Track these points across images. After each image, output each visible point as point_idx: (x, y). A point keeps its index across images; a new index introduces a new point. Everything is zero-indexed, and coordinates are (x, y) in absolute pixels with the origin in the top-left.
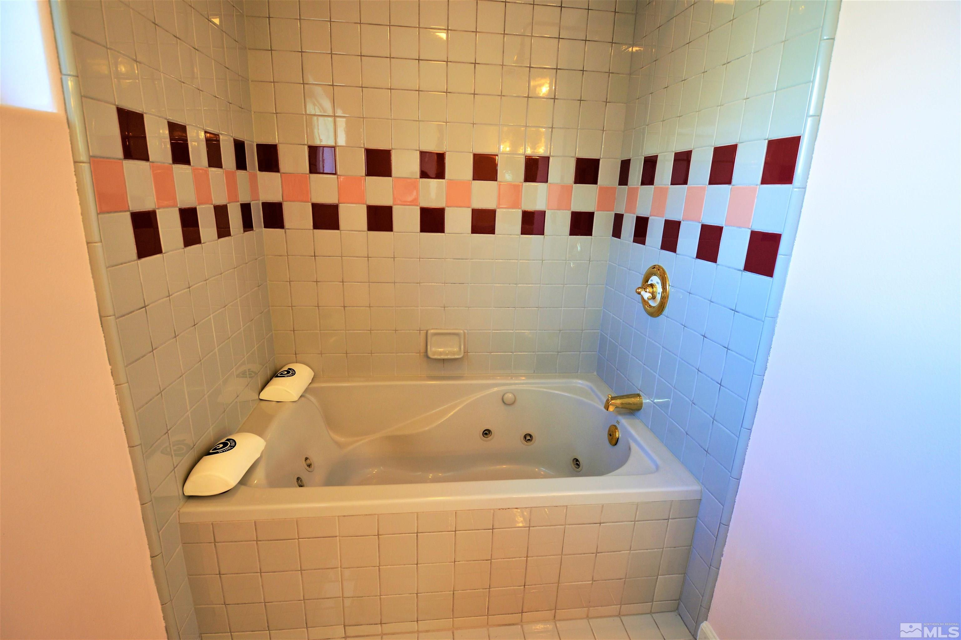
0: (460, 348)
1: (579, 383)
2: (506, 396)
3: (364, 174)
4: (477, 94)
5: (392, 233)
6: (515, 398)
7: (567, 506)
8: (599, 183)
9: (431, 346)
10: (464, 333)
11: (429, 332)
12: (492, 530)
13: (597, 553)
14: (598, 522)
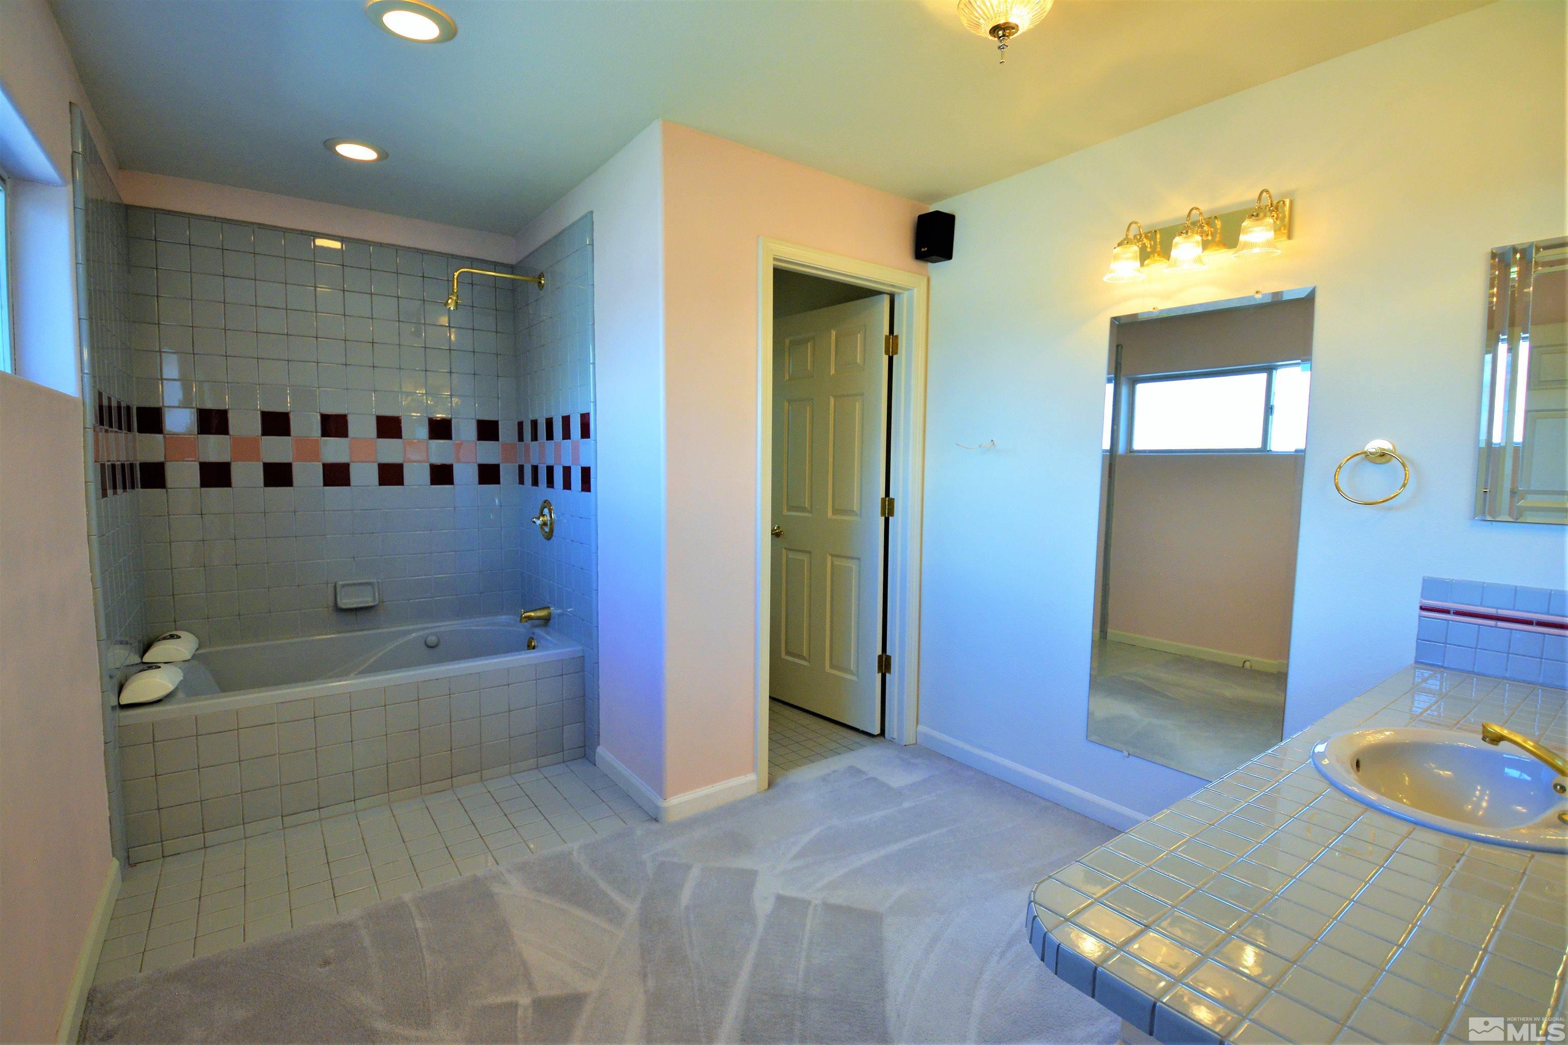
0: (374, 597)
1: (504, 618)
2: (429, 639)
3: (260, 435)
4: (376, 367)
5: (292, 488)
6: (439, 641)
7: (479, 673)
8: (500, 440)
9: (340, 598)
10: (378, 583)
11: (338, 583)
12: (417, 702)
13: (510, 711)
14: (506, 683)
